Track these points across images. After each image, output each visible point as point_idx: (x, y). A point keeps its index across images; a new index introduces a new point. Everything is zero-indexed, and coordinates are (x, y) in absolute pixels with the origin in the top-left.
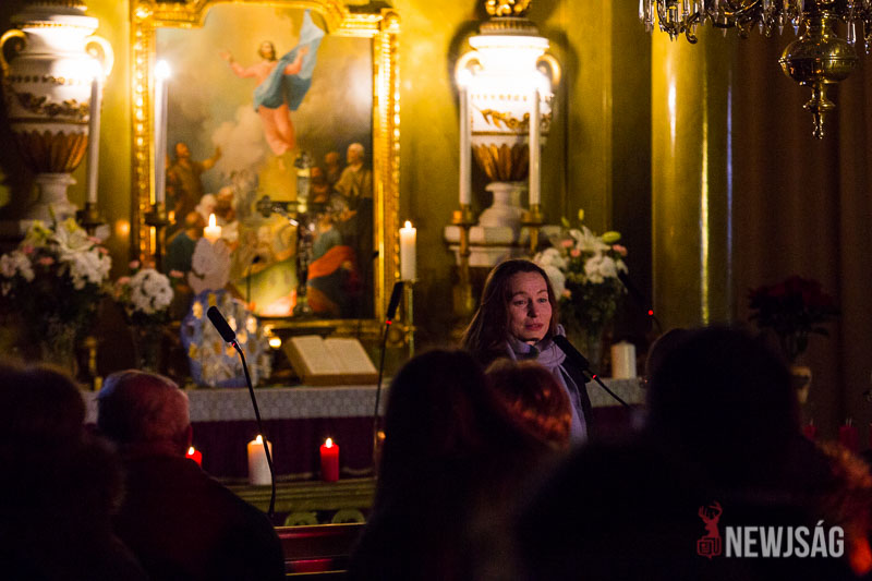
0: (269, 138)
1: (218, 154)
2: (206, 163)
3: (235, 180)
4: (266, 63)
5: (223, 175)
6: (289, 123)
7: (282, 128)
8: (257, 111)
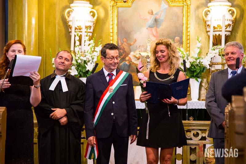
0: (151, 36)
1: (136, 41)
2: (132, 43)
3: (140, 48)
4: (150, 15)
5: (137, 46)
6: (157, 32)
7: (155, 33)
8: (147, 29)
